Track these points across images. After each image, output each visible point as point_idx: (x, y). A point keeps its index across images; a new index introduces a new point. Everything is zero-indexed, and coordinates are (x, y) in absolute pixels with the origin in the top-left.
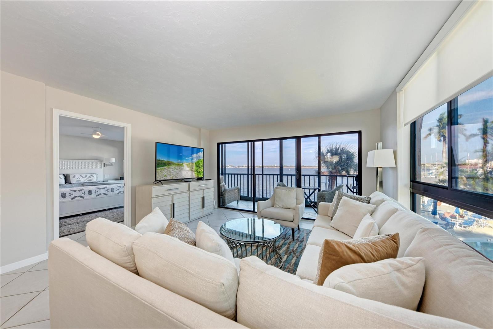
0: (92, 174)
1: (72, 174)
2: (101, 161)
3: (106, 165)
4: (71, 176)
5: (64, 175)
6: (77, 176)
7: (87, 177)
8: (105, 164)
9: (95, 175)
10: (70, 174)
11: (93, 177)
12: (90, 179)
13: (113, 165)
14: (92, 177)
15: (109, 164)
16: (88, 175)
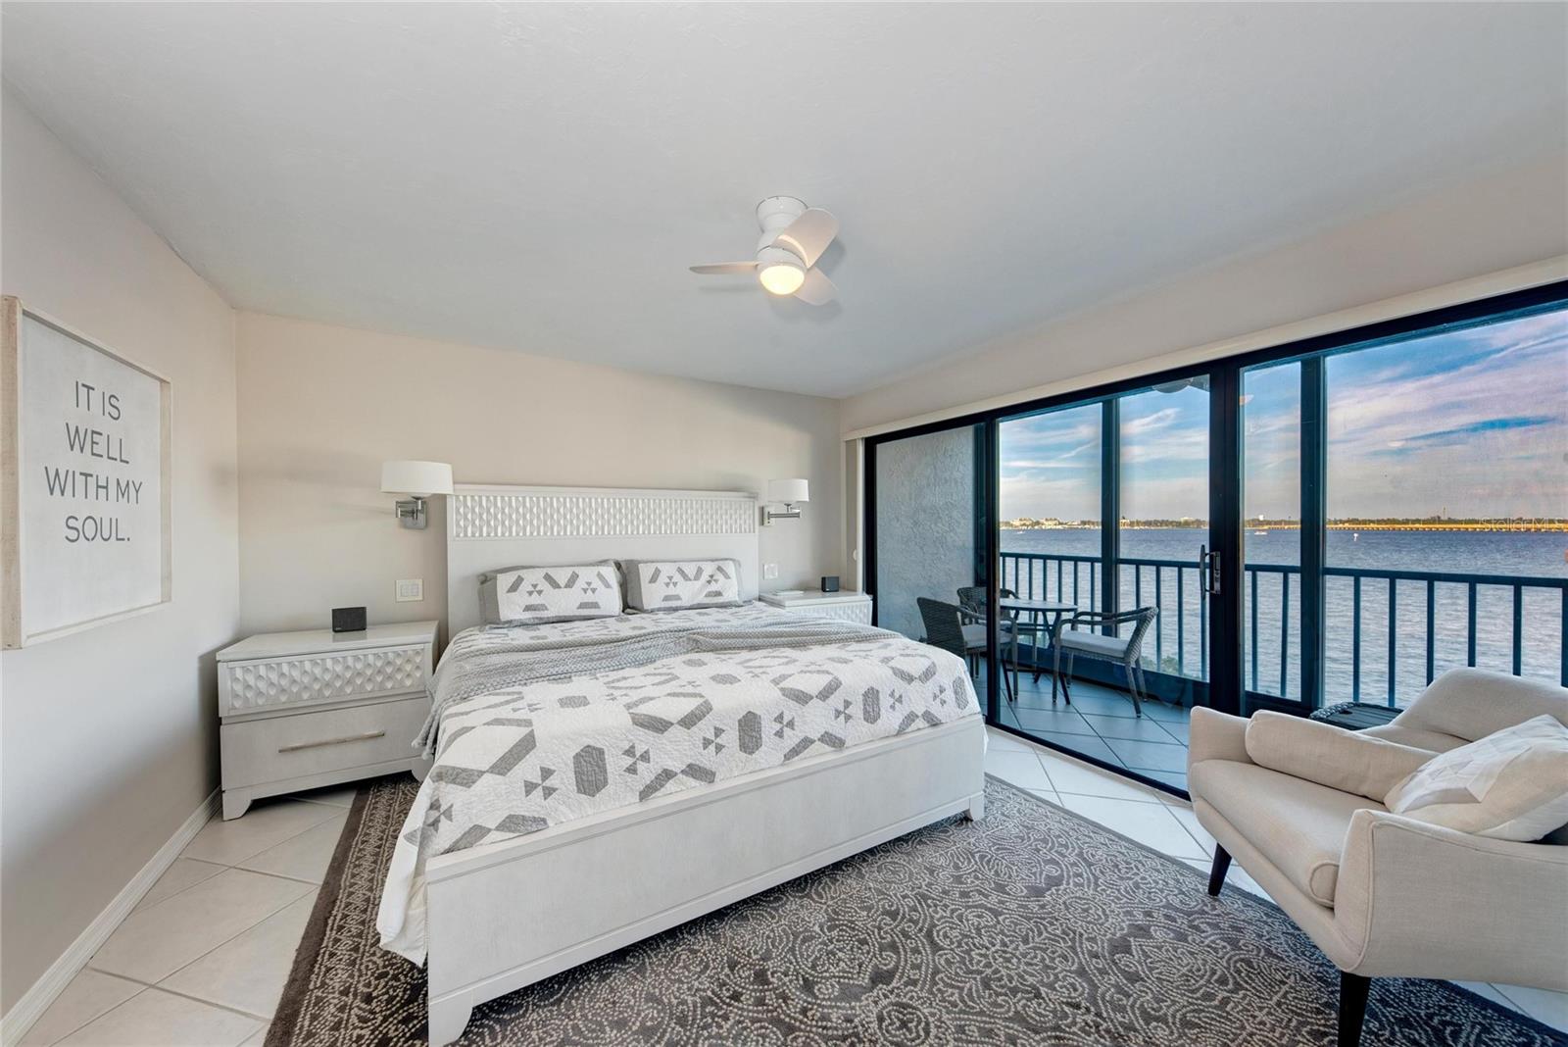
0: (720, 563)
1: (646, 562)
2: (753, 496)
3: (770, 516)
4: (645, 572)
5: (618, 566)
6: (667, 570)
7: (705, 577)
8: (766, 510)
9: (730, 568)
10: (640, 562)
11: (727, 577)
12: (714, 587)
13: (797, 515)
14: (719, 576)
15: (783, 510)
16: (709, 569)
